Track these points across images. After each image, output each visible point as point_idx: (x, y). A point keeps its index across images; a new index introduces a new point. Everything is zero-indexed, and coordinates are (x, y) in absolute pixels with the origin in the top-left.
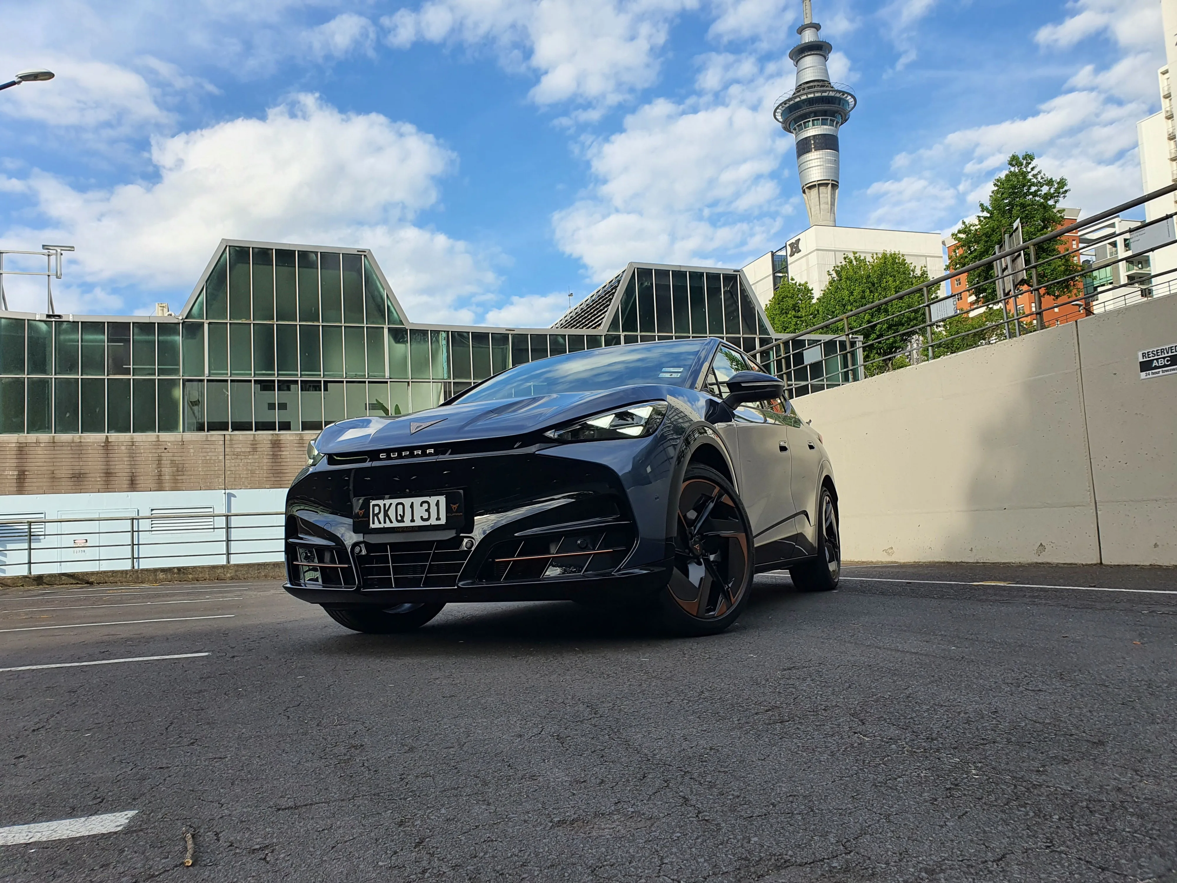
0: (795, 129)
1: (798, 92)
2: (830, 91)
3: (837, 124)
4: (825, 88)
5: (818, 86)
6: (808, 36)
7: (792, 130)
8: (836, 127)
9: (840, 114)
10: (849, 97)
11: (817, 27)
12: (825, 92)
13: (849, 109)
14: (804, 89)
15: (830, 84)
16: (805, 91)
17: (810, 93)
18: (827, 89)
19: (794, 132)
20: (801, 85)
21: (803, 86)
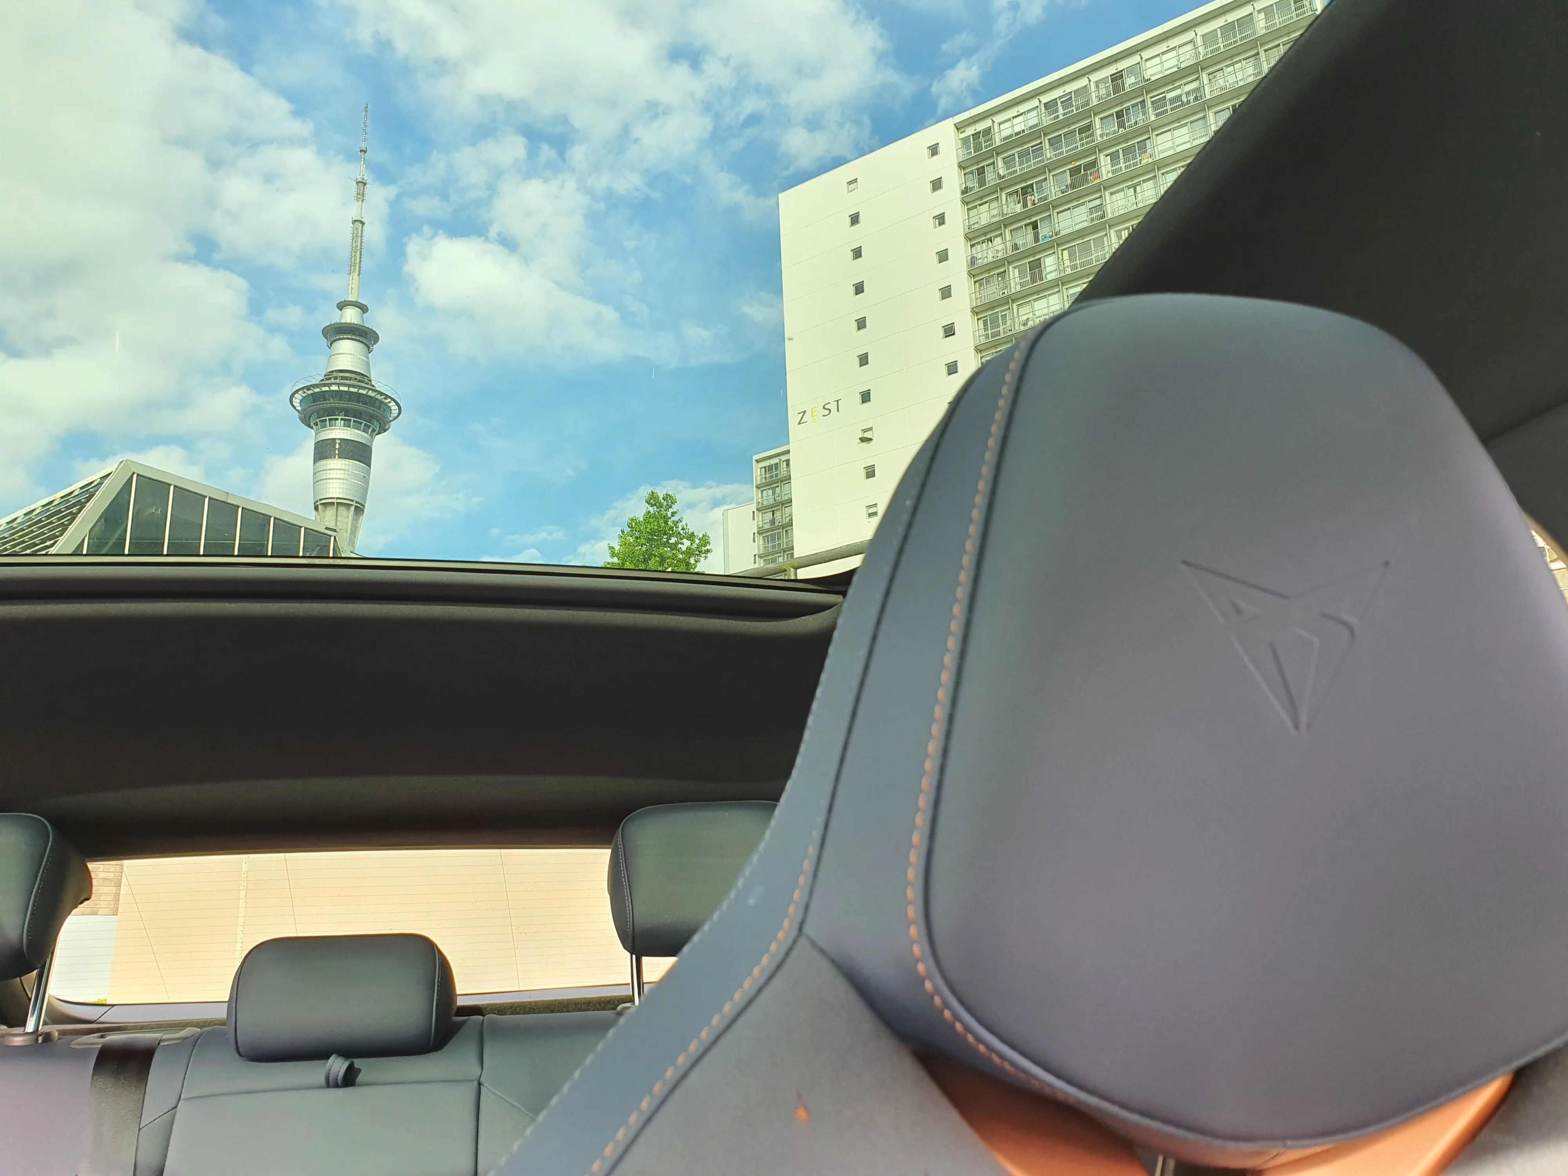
0: (316, 424)
1: (327, 379)
2: (370, 389)
3: (373, 431)
4: (363, 385)
5: (356, 379)
6: (351, 316)
7: (312, 424)
8: (371, 436)
9: (378, 421)
10: (393, 403)
11: (364, 309)
12: (364, 388)
13: (391, 419)
14: (336, 378)
15: (370, 381)
16: (338, 381)
17: (344, 385)
18: (367, 386)
19: (314, 427)
20: (332, 372)
21: (335, 374)
